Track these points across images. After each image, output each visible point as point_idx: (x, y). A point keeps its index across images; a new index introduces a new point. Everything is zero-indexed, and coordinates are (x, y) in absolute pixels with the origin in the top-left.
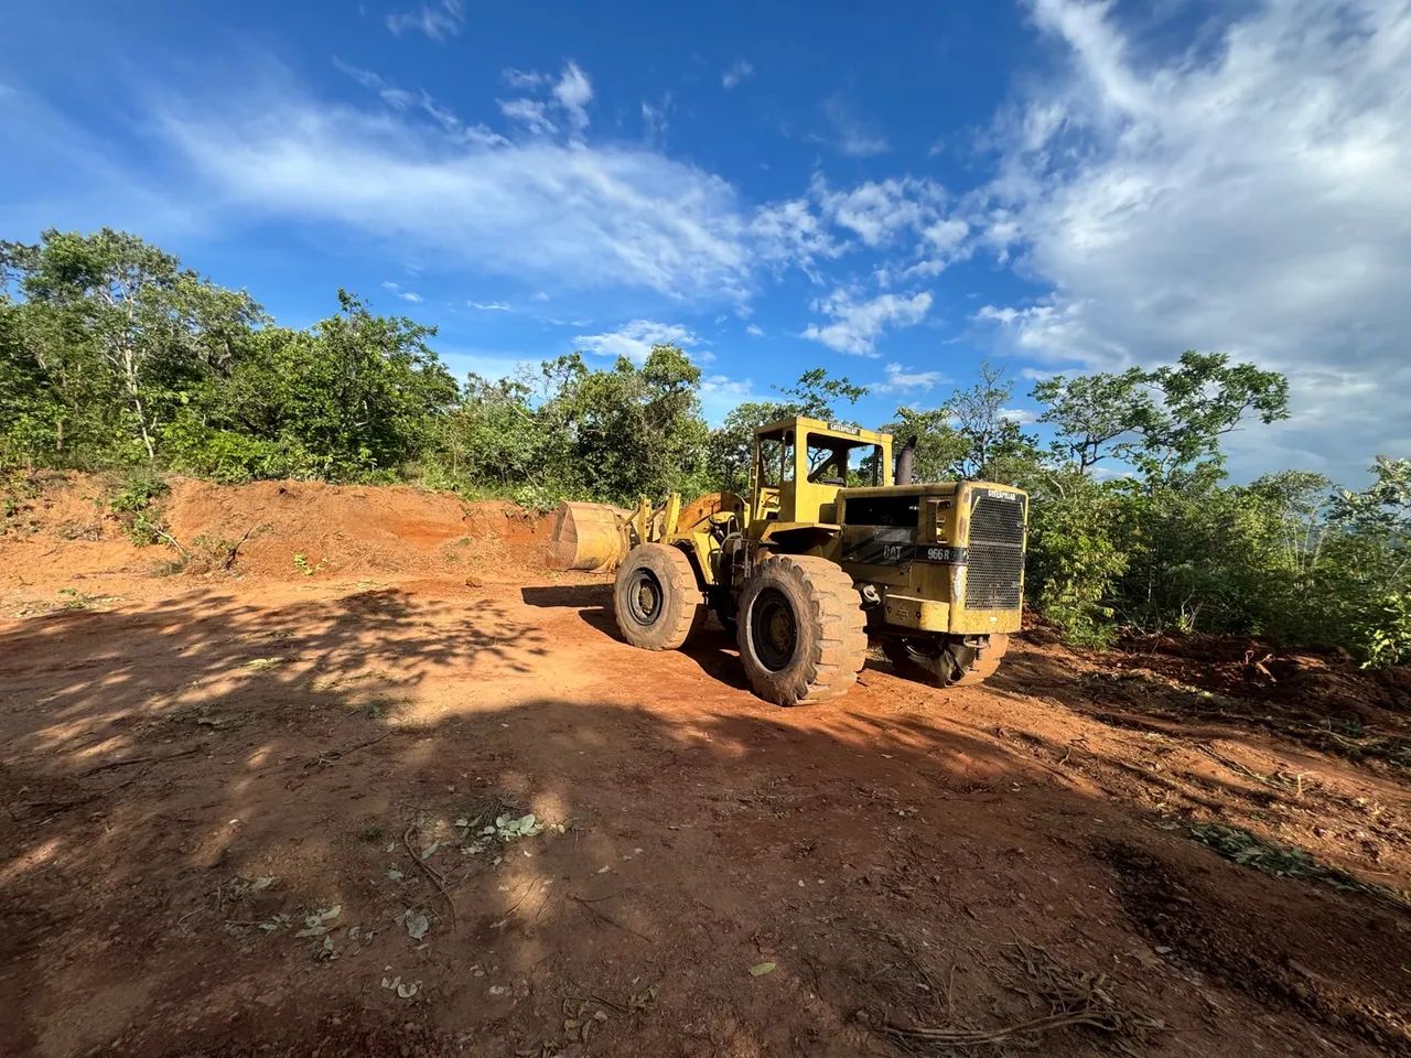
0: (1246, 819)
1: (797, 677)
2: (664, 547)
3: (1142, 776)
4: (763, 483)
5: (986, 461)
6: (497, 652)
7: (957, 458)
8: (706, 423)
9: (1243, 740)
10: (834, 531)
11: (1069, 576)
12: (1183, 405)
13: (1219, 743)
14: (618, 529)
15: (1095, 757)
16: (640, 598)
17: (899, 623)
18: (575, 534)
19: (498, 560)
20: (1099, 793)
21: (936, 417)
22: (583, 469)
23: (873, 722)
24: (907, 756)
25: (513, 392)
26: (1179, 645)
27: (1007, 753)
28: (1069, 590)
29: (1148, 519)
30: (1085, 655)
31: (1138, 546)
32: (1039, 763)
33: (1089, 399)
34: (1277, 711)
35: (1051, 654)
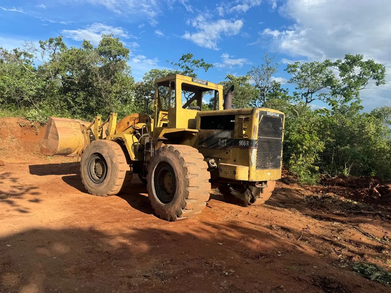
0: (374, 259)
1: (177, 206)
2: (108, 142)
3: (332, 243)
4: (160, 108)
5: (265, 100)
6: (10, 203)
7: (253, 99)
8: (133, 78)
9: (370, 223)
10: (195, 132)
11: (301, 152)
12: (346, 77)
13: (362, 225)
14: (83, 132)
15: (313, 236)
16: (95, 169)
17: (226, 177)
18: (57, 135)
19: (16, 150)
20: (315, 253)
21: (244, 79)
22: (66, 100)
23: (214, 226)
24: (230, 243)
25: (22, 57)
26: (345, 182)
27: (275, 237)
28: (301, 158)
29: (333, 126)
30: (307, 188)
31: (329, 139)
32: (289, 241)
33: (309, 73)
34: (382, 209)
35: (293, 188)
